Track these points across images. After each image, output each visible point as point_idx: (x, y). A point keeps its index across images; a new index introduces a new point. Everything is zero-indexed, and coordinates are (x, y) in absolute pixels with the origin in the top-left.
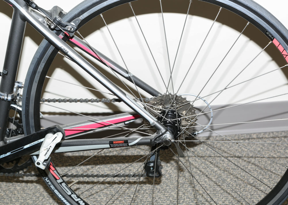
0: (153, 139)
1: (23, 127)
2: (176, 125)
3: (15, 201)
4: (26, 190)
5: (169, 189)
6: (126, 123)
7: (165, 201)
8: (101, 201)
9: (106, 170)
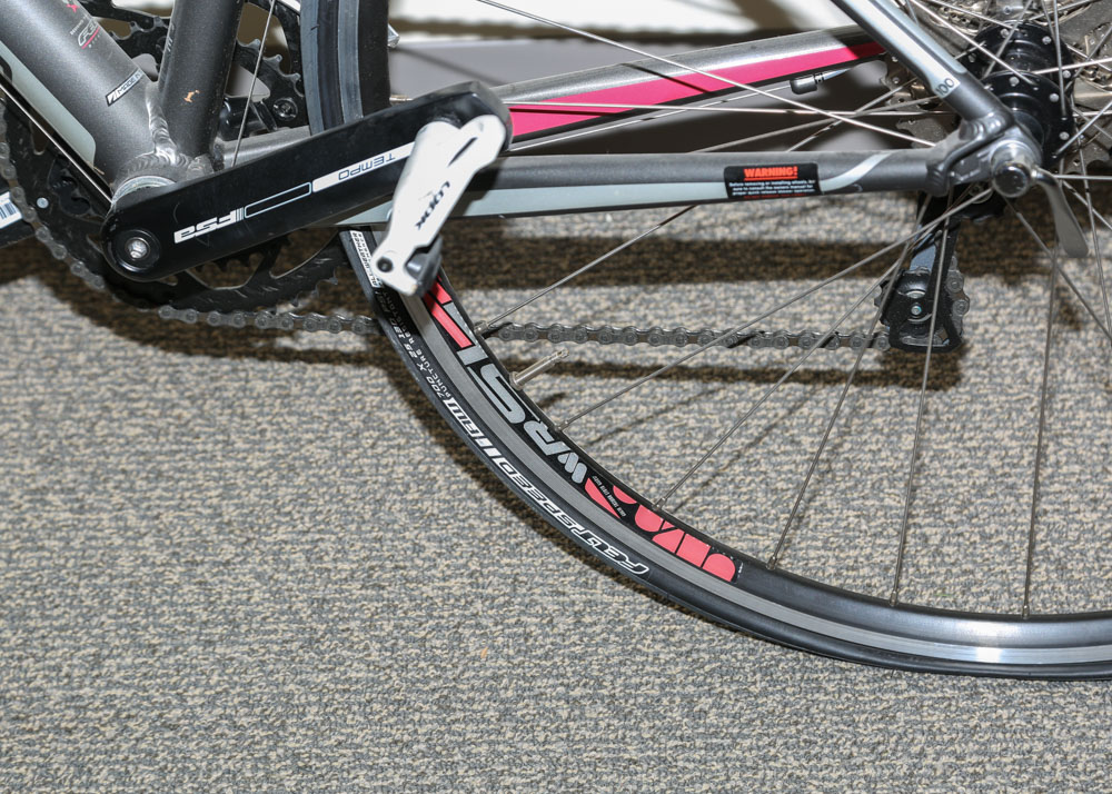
0: (940, 162)
1: (303, 92)
2: (1054, 97)
3: (248, 446)
4: (298, 397)
5: (983, 412)
6: (800, 82)
7: (964, 472)
8: (655, 459)
9: (677, 313)
